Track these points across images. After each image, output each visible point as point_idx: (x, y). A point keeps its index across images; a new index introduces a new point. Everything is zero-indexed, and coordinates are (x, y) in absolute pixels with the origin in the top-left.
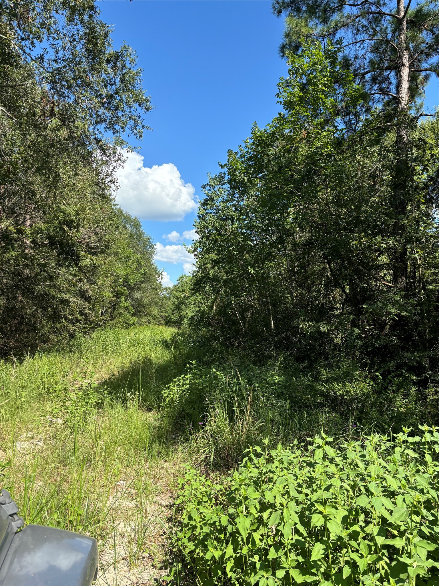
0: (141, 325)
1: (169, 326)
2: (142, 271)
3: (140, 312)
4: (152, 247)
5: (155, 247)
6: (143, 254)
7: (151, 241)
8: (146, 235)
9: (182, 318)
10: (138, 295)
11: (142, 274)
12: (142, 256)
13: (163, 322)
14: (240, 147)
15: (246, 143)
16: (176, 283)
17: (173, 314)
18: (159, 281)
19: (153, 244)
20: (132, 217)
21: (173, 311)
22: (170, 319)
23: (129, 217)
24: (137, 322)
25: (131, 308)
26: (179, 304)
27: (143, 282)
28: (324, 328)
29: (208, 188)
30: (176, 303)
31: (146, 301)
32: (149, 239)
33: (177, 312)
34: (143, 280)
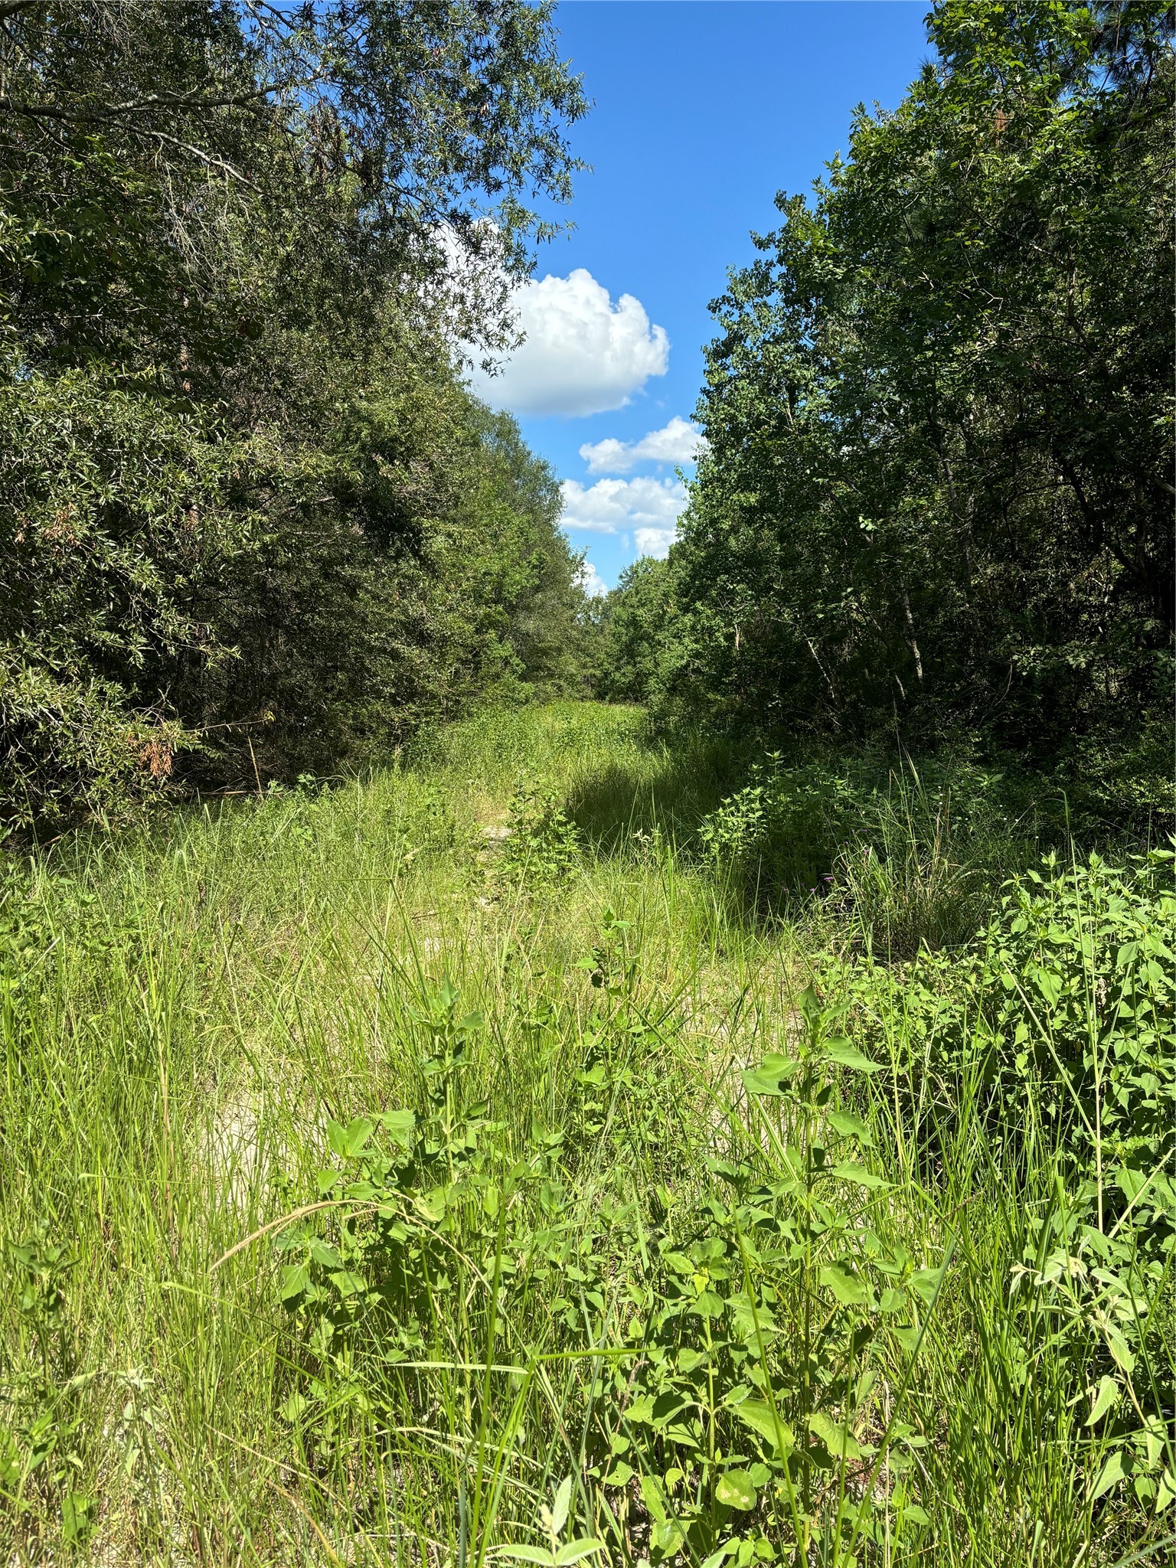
0: (545, 701)
1: (610, 702)
2: (533, 558)
3: (538, 668)
4: (554, 489)
5: (562, 489)
6: (532, 511)
7: (550, 472)
8: (533, 457)
9: (641, 677)
10: (530, 625)
11: (535, 567)
12: (530, 517)
13: (589, 692)
14: (817, 182)
15: (834, 167)
16: (616, 584)
17: (618, 669)
18: (577, 582)
19: (556, 480)
20: (493, 412)
21: (618, 660)
22: (613, 681)
23: (485, 412)
24: (535, 694)
25: (515, 660)
26: (632, 640)
27: (537, 589)
28: (1075, 657)
29: (725, 308)
30: (624, 639)
31: (551, 639)
32: (543, 468)
33: (628, 663)
34: (537, 582)
